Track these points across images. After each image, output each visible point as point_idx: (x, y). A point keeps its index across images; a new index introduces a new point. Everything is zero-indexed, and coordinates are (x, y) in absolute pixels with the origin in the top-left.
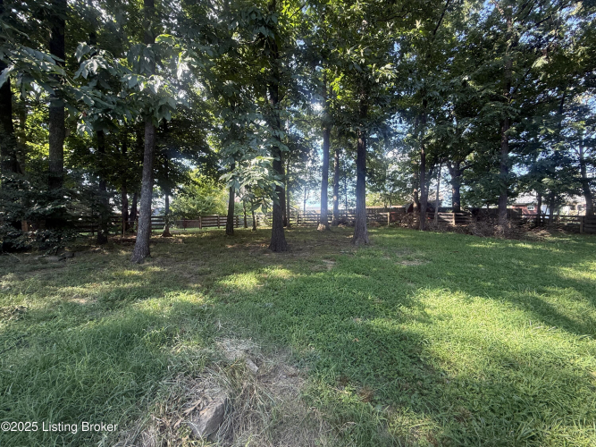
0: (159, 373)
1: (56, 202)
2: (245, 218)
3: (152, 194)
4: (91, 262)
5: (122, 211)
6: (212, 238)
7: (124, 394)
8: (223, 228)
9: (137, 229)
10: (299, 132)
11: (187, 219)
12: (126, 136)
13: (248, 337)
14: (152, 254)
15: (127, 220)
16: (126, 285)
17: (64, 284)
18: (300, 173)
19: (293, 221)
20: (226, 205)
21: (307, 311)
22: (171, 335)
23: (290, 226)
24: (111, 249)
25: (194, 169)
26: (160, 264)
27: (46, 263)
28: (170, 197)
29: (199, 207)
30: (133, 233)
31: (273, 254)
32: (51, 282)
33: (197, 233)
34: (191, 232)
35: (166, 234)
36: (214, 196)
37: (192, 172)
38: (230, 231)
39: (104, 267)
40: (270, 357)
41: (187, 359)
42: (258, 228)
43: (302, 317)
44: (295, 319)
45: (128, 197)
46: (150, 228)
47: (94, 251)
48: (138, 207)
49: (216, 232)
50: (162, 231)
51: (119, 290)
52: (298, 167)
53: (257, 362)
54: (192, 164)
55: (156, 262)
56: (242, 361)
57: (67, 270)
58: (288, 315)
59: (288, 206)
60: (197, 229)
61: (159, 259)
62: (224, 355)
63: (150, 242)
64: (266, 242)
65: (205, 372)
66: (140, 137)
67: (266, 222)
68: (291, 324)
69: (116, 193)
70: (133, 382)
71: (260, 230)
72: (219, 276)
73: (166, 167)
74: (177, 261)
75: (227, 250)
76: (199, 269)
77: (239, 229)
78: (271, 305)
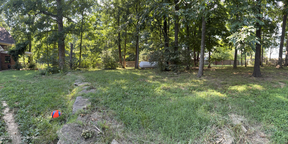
0: (207, 123)
1: (176, 55)
2: (242, 62)
3: (204, 52)
4: (185, 76)
5: (194, 58)
6: (227, 69)
7: (196, 127)
8: (232, 66)
9: (199, 65)
10: (270, 18)
11: (217, 61)
12: (195, 29)
13: (242, 115)
14: (204, 74)
15: (195, 61)
16: (195, 85)
17: (178, 82)
18: (269, 39)
19: (264, 63)
20: (233, 56)
21: (270, 107)
22: (211, 108)
23: (262, 66)
24: (191, 72)
25: (221, 40)
26: (207, 78)
27: (174, 75)
28: (211, 52)
29: (222, 56)
30: (197, 66)
31: (254, 78)
32: (175, 81)
33: (221, 67)
34: (218, 67)
35: (209, 67)
36: (229, 51)
37: (219, 40)
38: (235, 67)
39: (189, 78)
40: (253, 126)
41: (217, 119)
42: (247, 66)
43: (268, 109)
44: (265, 110)
45: (196, 53)
46: (203, 65)
47: (186, 72)
48: (199, 57)
49: (229, 67)
50: (208, 66)
51: (193, 87)
52: (268, 36)
53: (246, 127)
54: (220, 37)
55: (205, 78)
56: (240, 126)
57: (179, 78)
58: (261, 108)
59: (262, 56)
60: (221, 66)
61: (206, 77)
62: (232, 121)
63: (203, 70)
64: (251, 72)
65: (224, 127)
66: (200, 28)
67: (251, 63)
68: (263, 112)
69: (192, 52)
70: (199, 123)
71: (248, 67)
72: (230, 86)
73: (209, 39)
74: (213, 78)
75: (234, 75)
76: (222, 82)
77: (239, 66)
78: (253, 101)
